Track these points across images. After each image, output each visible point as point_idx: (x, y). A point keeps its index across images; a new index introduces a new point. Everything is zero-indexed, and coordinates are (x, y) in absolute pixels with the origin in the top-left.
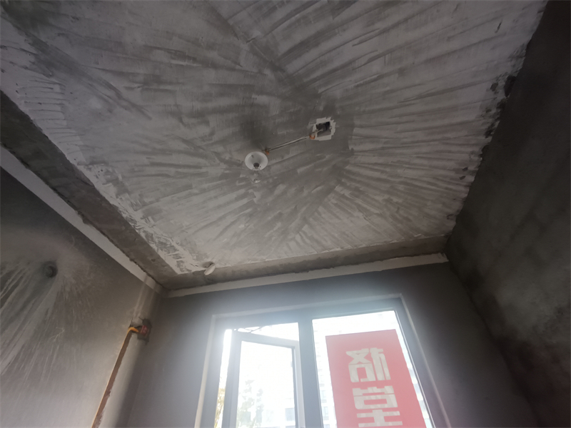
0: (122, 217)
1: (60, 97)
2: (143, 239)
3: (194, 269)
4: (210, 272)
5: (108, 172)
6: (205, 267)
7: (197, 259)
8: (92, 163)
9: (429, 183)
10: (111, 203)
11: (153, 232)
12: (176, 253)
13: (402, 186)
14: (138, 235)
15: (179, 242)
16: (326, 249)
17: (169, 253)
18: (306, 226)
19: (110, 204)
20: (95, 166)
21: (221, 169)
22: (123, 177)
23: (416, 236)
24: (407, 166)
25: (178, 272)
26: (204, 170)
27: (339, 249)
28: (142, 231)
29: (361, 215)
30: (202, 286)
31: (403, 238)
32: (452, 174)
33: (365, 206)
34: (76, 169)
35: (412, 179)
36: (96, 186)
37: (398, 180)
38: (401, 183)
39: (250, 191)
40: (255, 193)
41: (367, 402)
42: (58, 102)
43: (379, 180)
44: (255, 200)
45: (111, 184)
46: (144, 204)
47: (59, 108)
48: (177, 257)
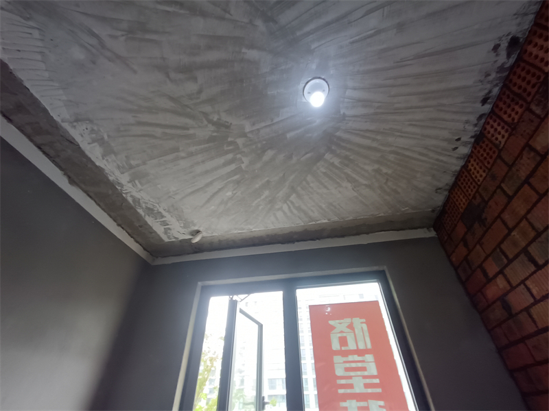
0: (109, 180)
1: (40, 44)
2: (130, 204)
3: (182, 237)
4: (197, 239)
5: (93, 131)
6: (192, 235)
7: (185, 227)
8: (77, 120)
9: (420, 154)
10: (97, 164)
11: (140, 197)
12: (163, 219)
13: (392, 155)
14: (125, 200)
15: (166, 208)
16: (313, 221)
17: (156, 219)
18: (294, 195)
19: (96, 166)
20: (80, 123)
21: (209, 131)
22: (109, 136)
23: (403, 209)
24: (399, 134)
25: (166, 239)
26: (191, 132)
27: (326, 221)
28: (129, 195)
29: (349, 185)
30: (189, 254)
31: (390, 212)
32: (444, 144)
33: (354, 176)
34: (61, 126)
35: (404, 149)
36: (81, 146)
37: (388, 149)
38: (391, 152)
39: (239, 156)
40: (244, 159)
41: (347, 369)
42: (38, 50)
43: (370, 148)
44: (243, 166)
45: (96, 144)
46: (131, 167)
47: (39, 57)
48: (165, 223)
